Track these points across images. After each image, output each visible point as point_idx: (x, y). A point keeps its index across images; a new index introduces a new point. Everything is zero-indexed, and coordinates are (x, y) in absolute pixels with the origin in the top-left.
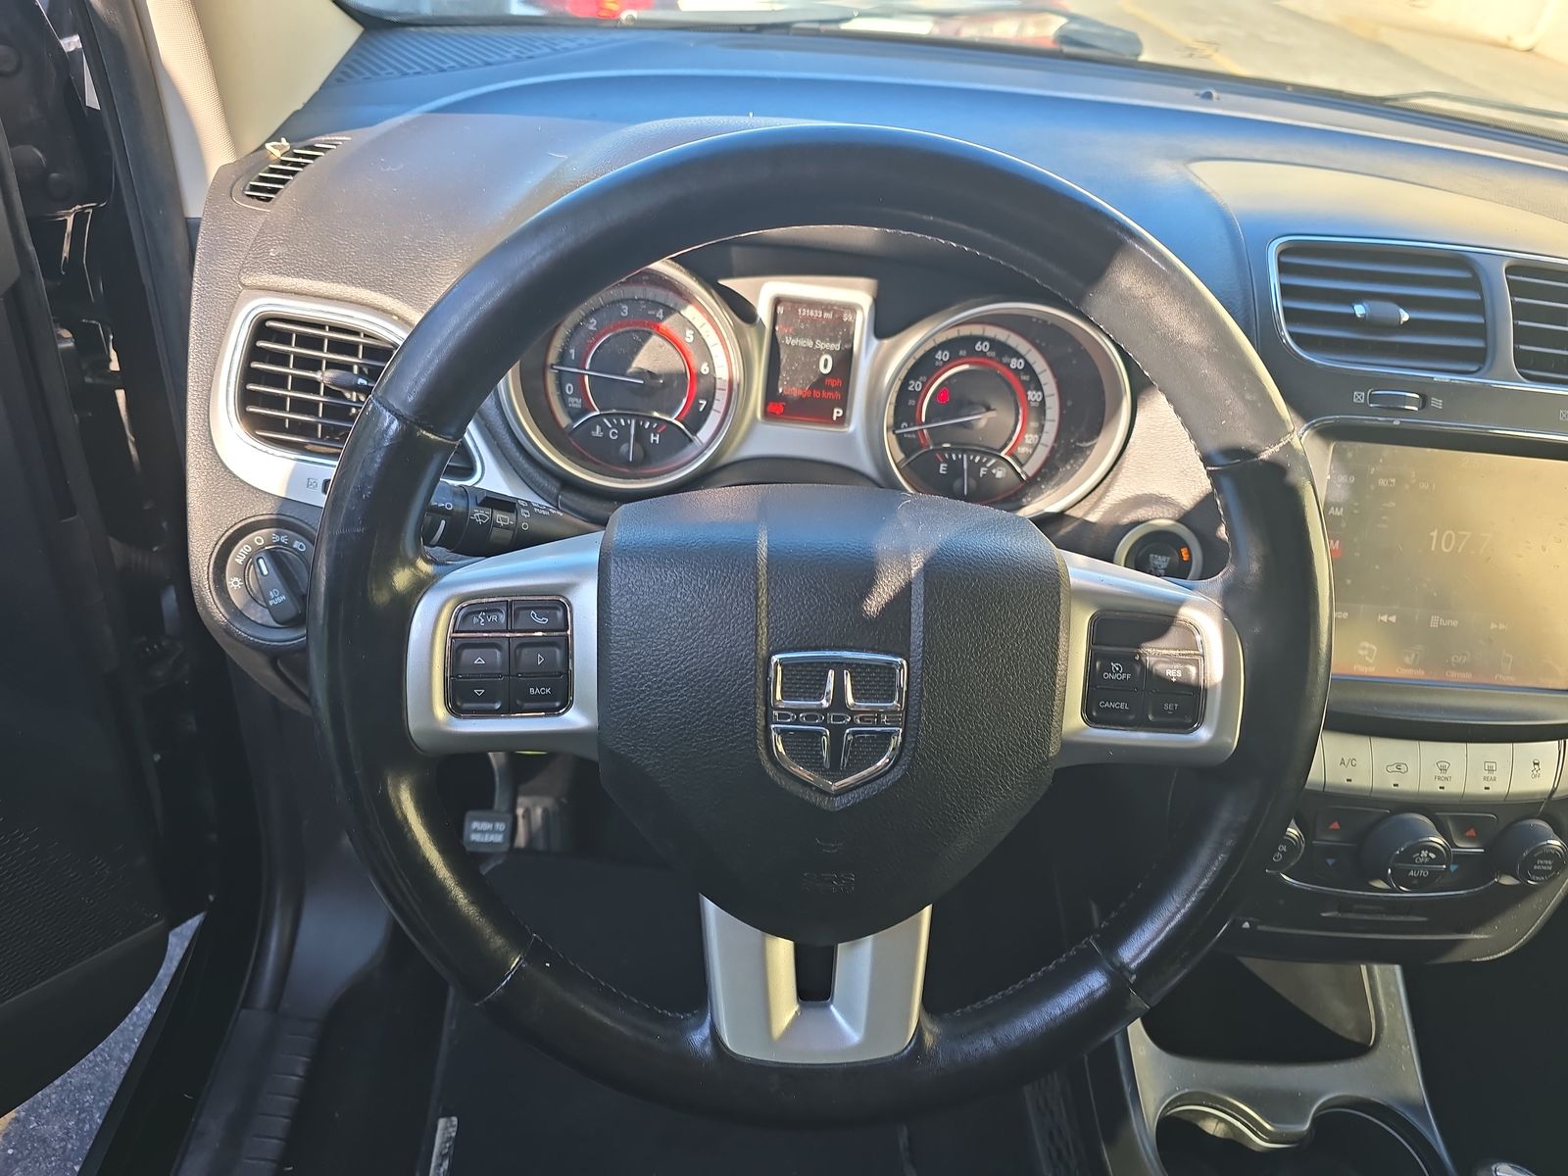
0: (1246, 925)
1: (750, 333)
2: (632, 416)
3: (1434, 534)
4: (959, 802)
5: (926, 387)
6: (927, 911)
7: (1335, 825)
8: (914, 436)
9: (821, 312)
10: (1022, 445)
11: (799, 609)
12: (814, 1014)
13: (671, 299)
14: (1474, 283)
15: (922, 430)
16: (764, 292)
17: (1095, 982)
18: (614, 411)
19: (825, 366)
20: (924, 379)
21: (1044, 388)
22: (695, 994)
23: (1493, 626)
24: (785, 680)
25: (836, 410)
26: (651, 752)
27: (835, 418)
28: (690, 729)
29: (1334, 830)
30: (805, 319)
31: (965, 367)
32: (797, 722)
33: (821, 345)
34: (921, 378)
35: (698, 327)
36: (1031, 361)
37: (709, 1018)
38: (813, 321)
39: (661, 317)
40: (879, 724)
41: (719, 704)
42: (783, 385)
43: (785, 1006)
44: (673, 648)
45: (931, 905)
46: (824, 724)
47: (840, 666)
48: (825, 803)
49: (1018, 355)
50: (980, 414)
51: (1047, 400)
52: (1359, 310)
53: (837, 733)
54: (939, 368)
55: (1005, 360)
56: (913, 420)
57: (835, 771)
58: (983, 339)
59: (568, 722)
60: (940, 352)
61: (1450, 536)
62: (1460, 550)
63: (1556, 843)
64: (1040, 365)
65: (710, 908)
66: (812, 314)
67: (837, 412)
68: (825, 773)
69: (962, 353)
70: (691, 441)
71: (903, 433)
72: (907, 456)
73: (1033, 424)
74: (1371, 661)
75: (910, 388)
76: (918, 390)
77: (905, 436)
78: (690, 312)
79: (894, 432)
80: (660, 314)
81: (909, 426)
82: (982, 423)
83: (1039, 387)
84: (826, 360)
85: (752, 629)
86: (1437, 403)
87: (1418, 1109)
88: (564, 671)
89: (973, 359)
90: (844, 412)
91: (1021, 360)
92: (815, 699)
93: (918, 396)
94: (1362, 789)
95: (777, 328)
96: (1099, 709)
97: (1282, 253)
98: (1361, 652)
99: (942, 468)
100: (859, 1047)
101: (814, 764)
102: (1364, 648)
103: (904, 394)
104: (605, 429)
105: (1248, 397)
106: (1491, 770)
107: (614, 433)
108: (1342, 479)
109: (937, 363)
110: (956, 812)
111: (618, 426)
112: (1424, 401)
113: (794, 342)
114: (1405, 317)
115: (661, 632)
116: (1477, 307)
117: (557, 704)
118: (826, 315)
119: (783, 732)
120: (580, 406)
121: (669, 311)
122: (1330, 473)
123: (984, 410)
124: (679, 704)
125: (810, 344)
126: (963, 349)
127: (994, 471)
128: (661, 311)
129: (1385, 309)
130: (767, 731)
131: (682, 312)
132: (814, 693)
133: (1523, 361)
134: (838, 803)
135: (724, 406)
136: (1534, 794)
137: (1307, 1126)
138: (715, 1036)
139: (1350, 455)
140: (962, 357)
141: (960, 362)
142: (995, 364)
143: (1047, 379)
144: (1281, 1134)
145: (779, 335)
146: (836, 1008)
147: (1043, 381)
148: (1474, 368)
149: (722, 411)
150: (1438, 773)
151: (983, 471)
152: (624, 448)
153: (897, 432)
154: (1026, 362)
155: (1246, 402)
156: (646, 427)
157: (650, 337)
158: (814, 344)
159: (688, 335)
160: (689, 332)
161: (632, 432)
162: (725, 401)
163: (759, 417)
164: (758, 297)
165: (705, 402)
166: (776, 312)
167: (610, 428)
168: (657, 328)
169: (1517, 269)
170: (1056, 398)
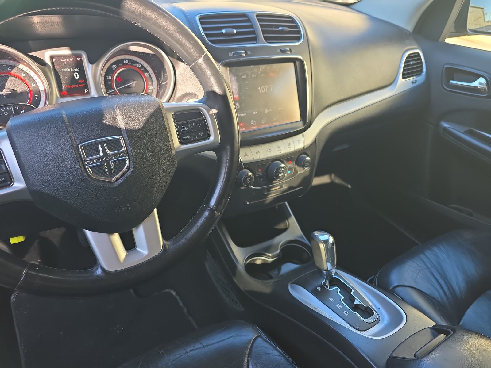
0: (248, 203)
1: (46, 69)
2: (11, 106)
3: (259, 88)
4: (152, 174)
5: (112, 77)
6: (155, 210)
7: (260, 170)
9: (69, 59)
10: (149, 90)
11: (83, 129)
12: (132, 252)
13: (13, 63)
14: (249, 20)
15: (116, 90)
16: (46, 55)
17: (207, 213)
18: (3, 105)
19: (77, 77)
20: (111, 75)
21: (149, 71)
22: (93, 261)
23: (279, 109)
24: (85, 152)
25: (85, 90)
26: (48, 186)
27: (86, 93)
28: (59, 175)
29: (260, 171)
30: (64, 62)
31: (122, 69)
32: (93, 163)
33: (73, 70)
34: (110, 75)
35: (26, 71)
36: (142, 64)
37: (99, 265)
38: (67, 62)
40: (120, 157)
41: (66, 165)
42: (64, 85)
43: (122, 252)
44: (43, 151)
45: (156, 209)
46: (103, 161)
47: (101, 143)
48: (112, 185)
49: (138, 63)
50: (132, 82)
51: (151, 75)
52: (224, 31)
53: (108, 163)
54: (114, 70)
55: (134, 65)
56: (112, 88)
57: (112, 175)
58: (125, 60)
59: (15, 187)
60: (113, 66)
61: (263, 88)
62: (266, 91)
63: (308, 158)
64: (145, 65)
65: (88, 233)
66: (66, 60)
67: (86, 91)
68: (108, 176)
69: (120, 65)
71: (110, 93)
73: (150, 83)
74: (255, 125)
75: (107, 79)
76: (110, 78)
78: (21, 66)
79: (107, 93)
80: (9, 68)
81: (111, 90)
82: (134, 85)
83: (147, 71)
84: (76, 74)
85: (69, 139)
86: (249, 52)
87: (302, 237)
88: (7, 171)
89: (125, 66)
90: (88, 90)
91: (139, 64)
92: (97, 155)
93: (111, 80)
94: (263, 159)
95: (55, 67)
96: (183, 140)
97: (200, 19)
98: (252, 123)
100: (148, 255)
101: (104, 174)
102: (252, 122)
103: (106, 81)
104: (2, 112)
105: (192, 42)
106: (289, 145)
107: (6, 113)
108: (233, 78)
109: (113, 69)
110: (152, 177)
111: (7, 110)
112: (246, 53)
113: (63, 70)
114: (235, 31)
115: (38, 147)
116: (251, 26)
117: (9, 183)
118: (71, 60)
119: (91, 167)
121: (13, 67)
122: (230, 77)
123: (133, 81)
124: (52, 168)
125: (69, 70)
126: (120, 64)
128: (9, 67)
129: (230, 30)
130: (85, 168)
131: (18, 67)
132: (97, 153)
133: (266, 38)
134: (116, 184)
135: (45, 96)
136: (300, 149)
137: (279, 251)
138: (103, 269)
139: (233, 71)
140: (121, 66)
141: (120, 68)
142: (131, 66)
143: (149, 68)
144: (274, 256)
145: (57, 69)
146: (138, 248)
147: (148, 70)
148: (255, 42)
149: (45, 97)
150: (278, 149)
153: (108, 93)
154: (141, 64)
155: (192, 44)
156: (18, 108)
157: (9, 77)
158: (70, 70)
159: (23, 74)
160: (23, 73)
161: (13, 111)
162: (44, 94)
163: (58, 96)
164: (44, 57)
165: (37, 96)
166: (53, 61)
167: (4, 112)
168: (10, 74)
169: (258, 16)
170: (153, 74)
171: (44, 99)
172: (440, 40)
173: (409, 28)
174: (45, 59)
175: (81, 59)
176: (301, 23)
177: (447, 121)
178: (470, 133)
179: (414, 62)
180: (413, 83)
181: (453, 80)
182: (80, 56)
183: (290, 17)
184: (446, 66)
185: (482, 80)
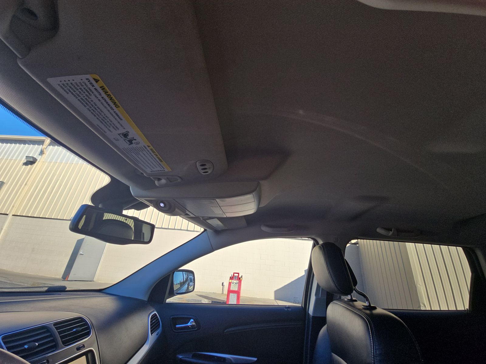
14: (48, 331)
52: (26, 347)
86: (51, 360)
112: (48, 361)
114: (37, 344)
129: (32, 344)
148: (55, 349)
169: (55, 324)
172: (164, 302)
173: (146, 299)
176: (88, 319)
177: (180, 353)
178: (194, 356)
179: (155, 320)
180: (157, 334)
181: (177, 325)
183: (80, 318)
184: (171, 317)
185: (192, 320)
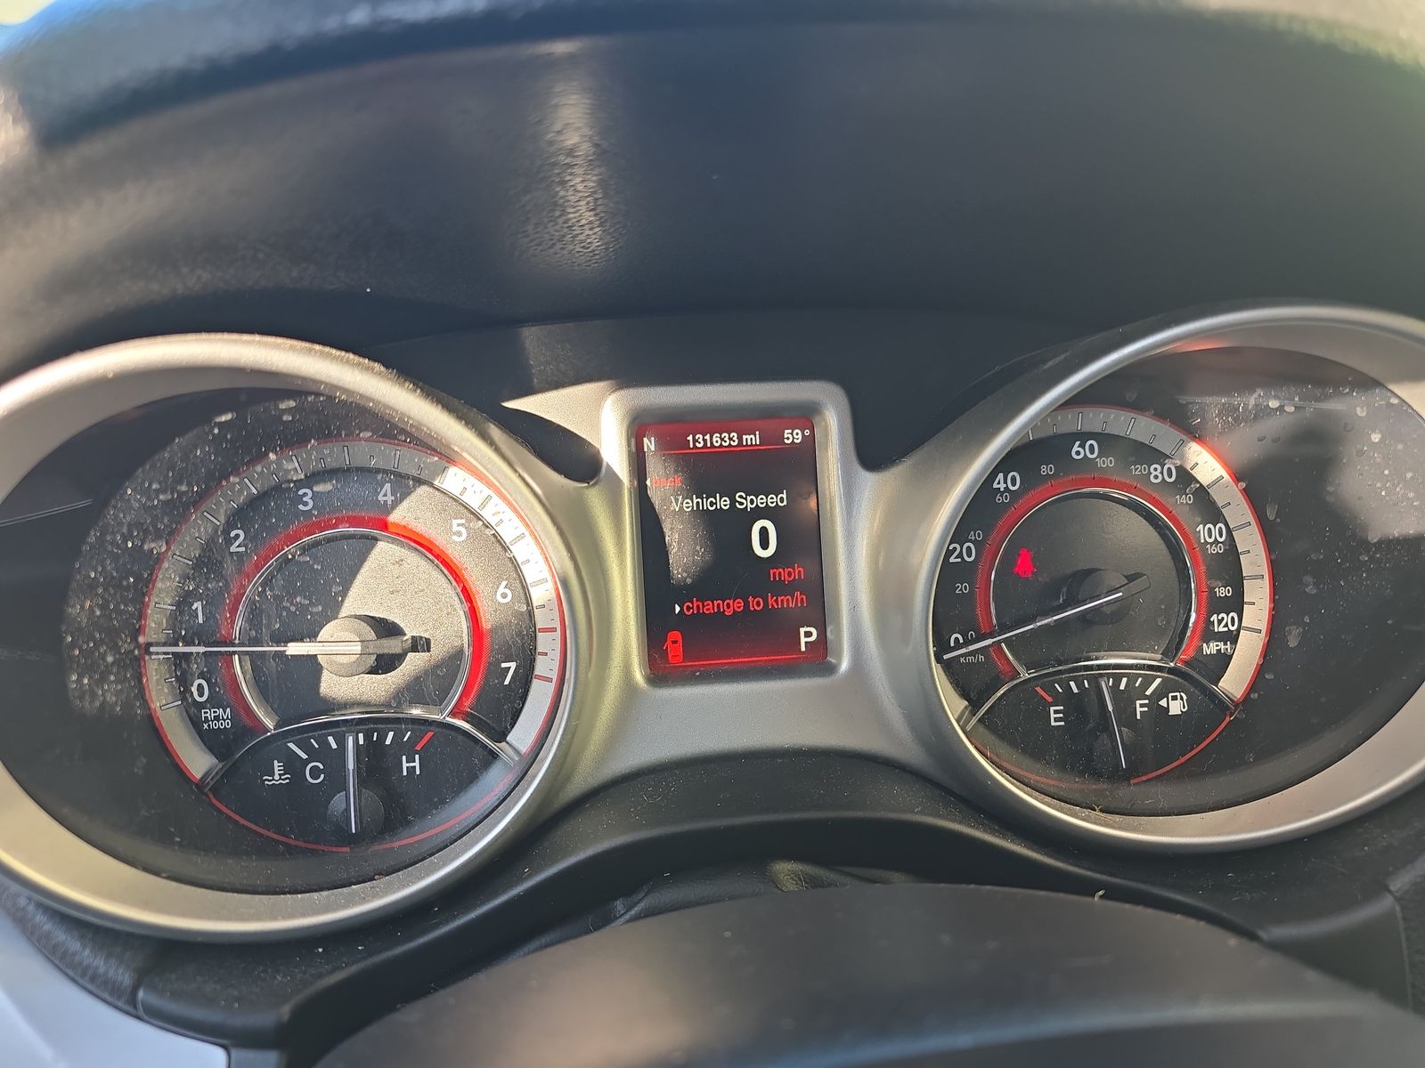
1: (595, 498)
2: (351, 725)
5: (986, 550)
8: (982, 658)
9: (734, 435)
13: (406, 459)
15: (996, 645)
16: (605, 412)
18: (309, 721)
19: (765, 545)
25: (804, 630)
27: (804, 650)
30: (705, 455)
31: (1057, 498)
33: (746, 502)
35: (475, 508)
38: (723, 455)
39: (390, 499)
49: (1162, 458)
51: (1239, 536)
54: (1006, 506)
55: (1134, 468)
58: (1083, 437)
60: (1002, 475)
66: (715, 441)
67: (807, 636)
69: (1049, 470)
70: (494, 756)
71: (958, 658)
72: (974, 705)
73: (1223, 592)
75: (952, 557)
77: (962, 660)
78: (453, 480)
79: (939, 660)
80: (385, 493)
81: (968, 642)
83: (1213, 513)
84: (764, 531)
90: (822, 633)
91: (1168, 466)
95: (648, 482)
99: (1055, 716)
104: (294, 765)
107: (315, 773)
109: (999, 498)
111: (322, 753)
113: (688, 505)
118: (746, 439)
120: (227, 724)
121: (405, 484)
125: (724, 503)
126: (1046, 463)
127: (1163, 703)
128: (389, 486)
131: (436, 483)
135: (555, 667)
140: (1050, 478)
141: (1043, 489)
142: (1116, 481)
143: (1227, 492)
145: (653, 496)
147: (1219, 502)
149: (555, 675)
151: (1140, 708)
152: (337, 802)
153: (946, 657)
154: (1179, 466)
156: (388, 742)
157: (373, 547)
158: (733, 501)
159: (455, 528)
160: (455, 522)
161: (351, 765)
162: (557, 655)
163: (638, 676)
164: (595, 425)
165: (513, 665)
166: (640, 446)
167: (307, 762)
168: (384, 526)
170: (1254, 529)
171: (550, 688)
174: (599, 440)
175: (807, 433)
182: (805, 415)
